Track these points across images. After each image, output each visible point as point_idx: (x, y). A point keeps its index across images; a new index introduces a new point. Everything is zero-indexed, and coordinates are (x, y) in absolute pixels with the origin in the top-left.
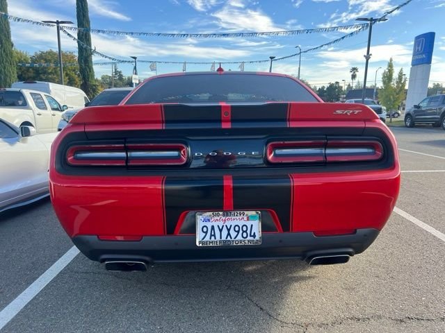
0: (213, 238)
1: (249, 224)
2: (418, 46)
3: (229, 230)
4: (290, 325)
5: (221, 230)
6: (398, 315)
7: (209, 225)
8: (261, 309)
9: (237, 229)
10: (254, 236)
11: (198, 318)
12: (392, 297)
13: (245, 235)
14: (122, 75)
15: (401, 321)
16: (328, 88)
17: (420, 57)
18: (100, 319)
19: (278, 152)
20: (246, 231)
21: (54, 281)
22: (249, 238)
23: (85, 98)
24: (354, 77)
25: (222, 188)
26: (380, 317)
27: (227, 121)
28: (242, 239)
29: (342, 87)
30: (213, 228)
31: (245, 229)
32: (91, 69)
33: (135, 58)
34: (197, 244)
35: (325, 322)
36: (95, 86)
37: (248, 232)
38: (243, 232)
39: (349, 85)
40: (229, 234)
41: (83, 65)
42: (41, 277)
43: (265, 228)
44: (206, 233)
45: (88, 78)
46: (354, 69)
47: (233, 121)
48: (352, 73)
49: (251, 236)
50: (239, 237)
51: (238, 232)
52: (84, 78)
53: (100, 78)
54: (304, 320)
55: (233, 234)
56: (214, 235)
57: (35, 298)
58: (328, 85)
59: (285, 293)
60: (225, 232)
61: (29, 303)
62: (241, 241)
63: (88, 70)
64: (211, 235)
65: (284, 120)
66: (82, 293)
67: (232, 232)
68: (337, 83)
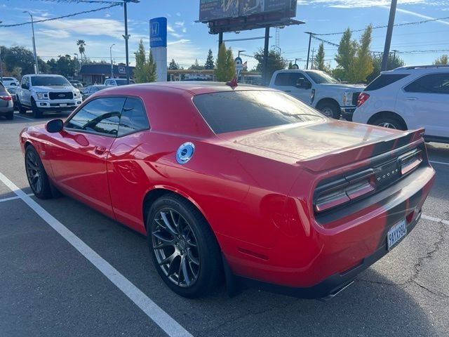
1: (403, 223)
2: (154, 29)
3: (397, 233)
10: (405, 231)
16: (58, 61)
17: (157, 39)
20: (402, 230)
24: (82, 50)
28: (401, 236)
30: (392, 234)
40: (397, 236)
44: (391, 239)
48: (79, 46)
51: (400, 232)
58: (59, 58)
68: (68, 56)
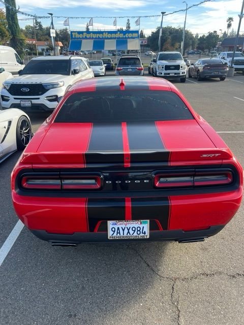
0: (118, 234)
1: (141, 226)
3: (128, 230)
4: (165, 279)
5: (123, 230)
6: (232, 272)
7: (116, 227)
8: (148, 265)
9: (134, 229)
10: (145, 233)
11: (110, 272)
12: (230, 256)
13: (139, 232)
14: (41, 25)
15: (234, 277)
16: (207, 37)
18: (51, 271)
19: (162, 179)
20: (139, 231)
21: (18, 239)
22: (141, 234)
23: (15, 54)
24: (229, 26)
25: (124, 207)
26: (220, 273)
27: (128, 162)
28: (137, 235)
29: (219, 36)
30: (118, 228)
31: (139, 229)
32: (17, 25)
33: (51, 14)
34: (109, 238)
35: (187, 277)
36: (21, 39)
37: (141, 231)
38: (138, 231)
39: (225, 32)
40: (129, 232)
41: (11, 22)
42: (10, 235)
43: (152, 228)
44: (114, 231)
45: (16, 33)
46: (230, 19)
47: (131, 162)
48: (228, 23)
49: (142, 233)
50: (135, 234)
51: (135, 231)
52: (12, 33)
53: (24, 29)
54: (173, 275)
55: (131, 232)
56: (119, 233)
57: (8, 254)
58: (208, 34)
59: (163, 252)
60: (126, 231)
61: (6, 258)
62: (136, 236)
63: (15, 26)
64: (117, 233)
65: (167, 161)
66: (37, 250)
67: (131, 231)
68: (215, 32)
